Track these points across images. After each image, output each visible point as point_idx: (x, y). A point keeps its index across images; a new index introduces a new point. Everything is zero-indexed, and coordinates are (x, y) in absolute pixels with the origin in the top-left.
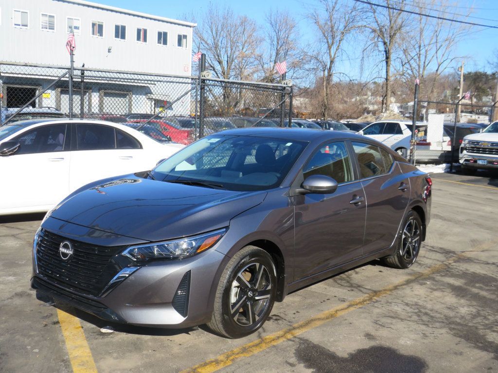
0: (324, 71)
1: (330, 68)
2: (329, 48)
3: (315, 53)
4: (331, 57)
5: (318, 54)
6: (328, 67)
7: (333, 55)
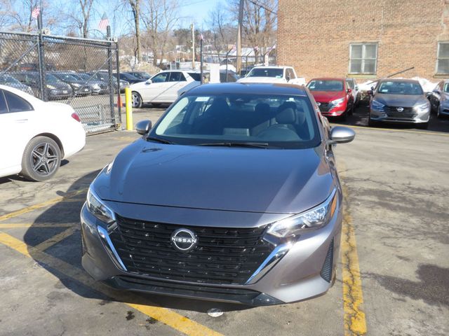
0: (80, 28)
1: (86, 25)
2: (83, 8)
3: (71, 12)
4: (85, 16)
5: (73, 13)
6: (83, 24)
7: (86, 14)
